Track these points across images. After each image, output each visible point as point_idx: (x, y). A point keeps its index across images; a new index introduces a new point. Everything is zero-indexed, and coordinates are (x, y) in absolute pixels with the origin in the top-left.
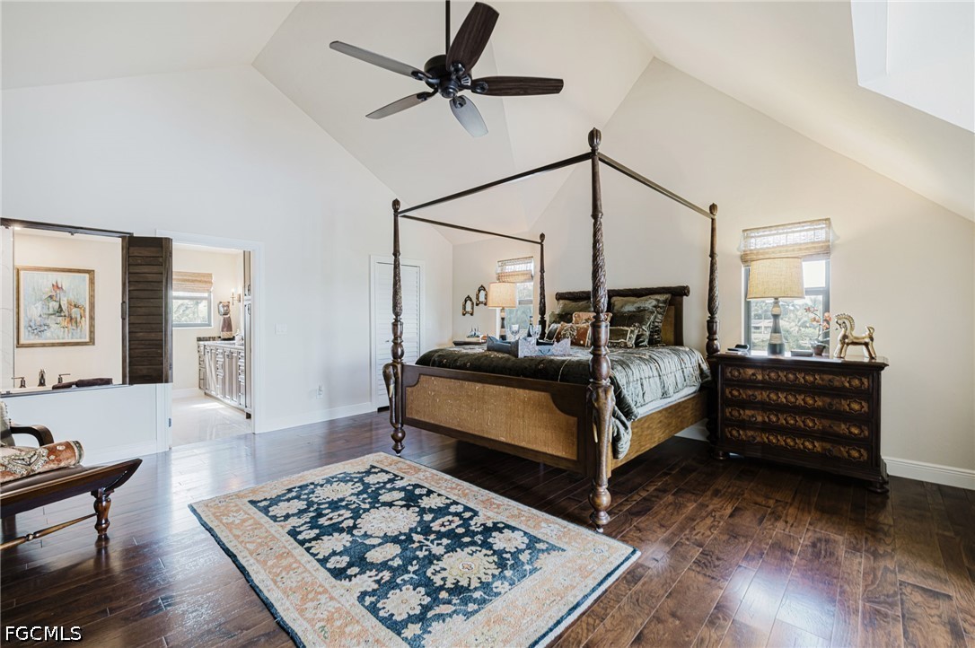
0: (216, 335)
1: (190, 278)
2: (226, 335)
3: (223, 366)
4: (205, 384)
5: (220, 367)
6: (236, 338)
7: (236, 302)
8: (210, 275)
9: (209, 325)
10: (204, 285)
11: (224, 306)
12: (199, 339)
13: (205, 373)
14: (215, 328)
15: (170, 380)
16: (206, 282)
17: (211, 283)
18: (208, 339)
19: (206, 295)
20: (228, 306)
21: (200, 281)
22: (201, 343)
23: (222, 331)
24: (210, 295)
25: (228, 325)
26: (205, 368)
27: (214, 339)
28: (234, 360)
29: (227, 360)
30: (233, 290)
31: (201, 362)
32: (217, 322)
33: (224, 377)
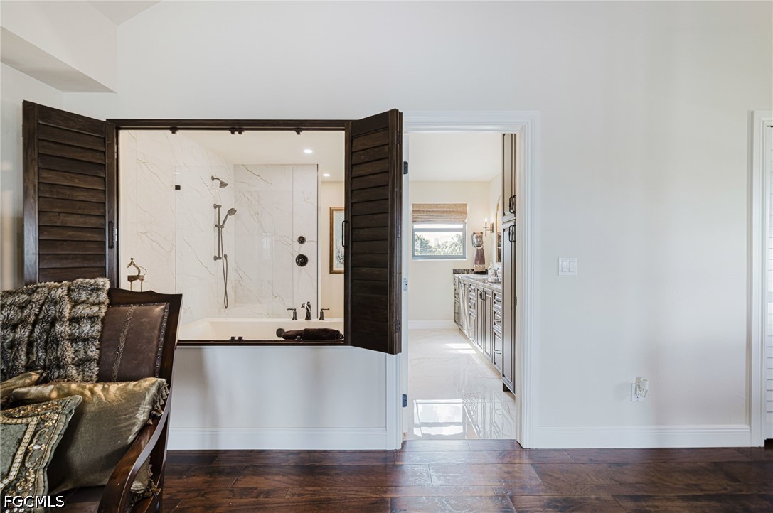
0: (470, 267)
1: (448, 210)
2: (479, 268)
3: (476, 305)
4: (459, 318)
5: (473, 307)
6: (489, 271)
7: (488, 232)
8: (465, 206)
9: (465, 258)
10: (458, 216)
11: (477, 238)
12: (456, 272)
13: (459, 307)
14: (469, 262)
15: (395, 349)
16: (461, 212)
17: (465, 213)
18: (462, 272)
19: (461, 226)
20: (481, 237)
21: (456, 212)
22: (457, 275)
23: (476, 264)
24: (465, 226)
25: (481, 258)
26: (459, 302)
27: (468, 272)
28: (488, 302)
29: (480, 300)
30: (486, 220)
31: (456, 295)
32: (471, 253)
33: (477, 318)
